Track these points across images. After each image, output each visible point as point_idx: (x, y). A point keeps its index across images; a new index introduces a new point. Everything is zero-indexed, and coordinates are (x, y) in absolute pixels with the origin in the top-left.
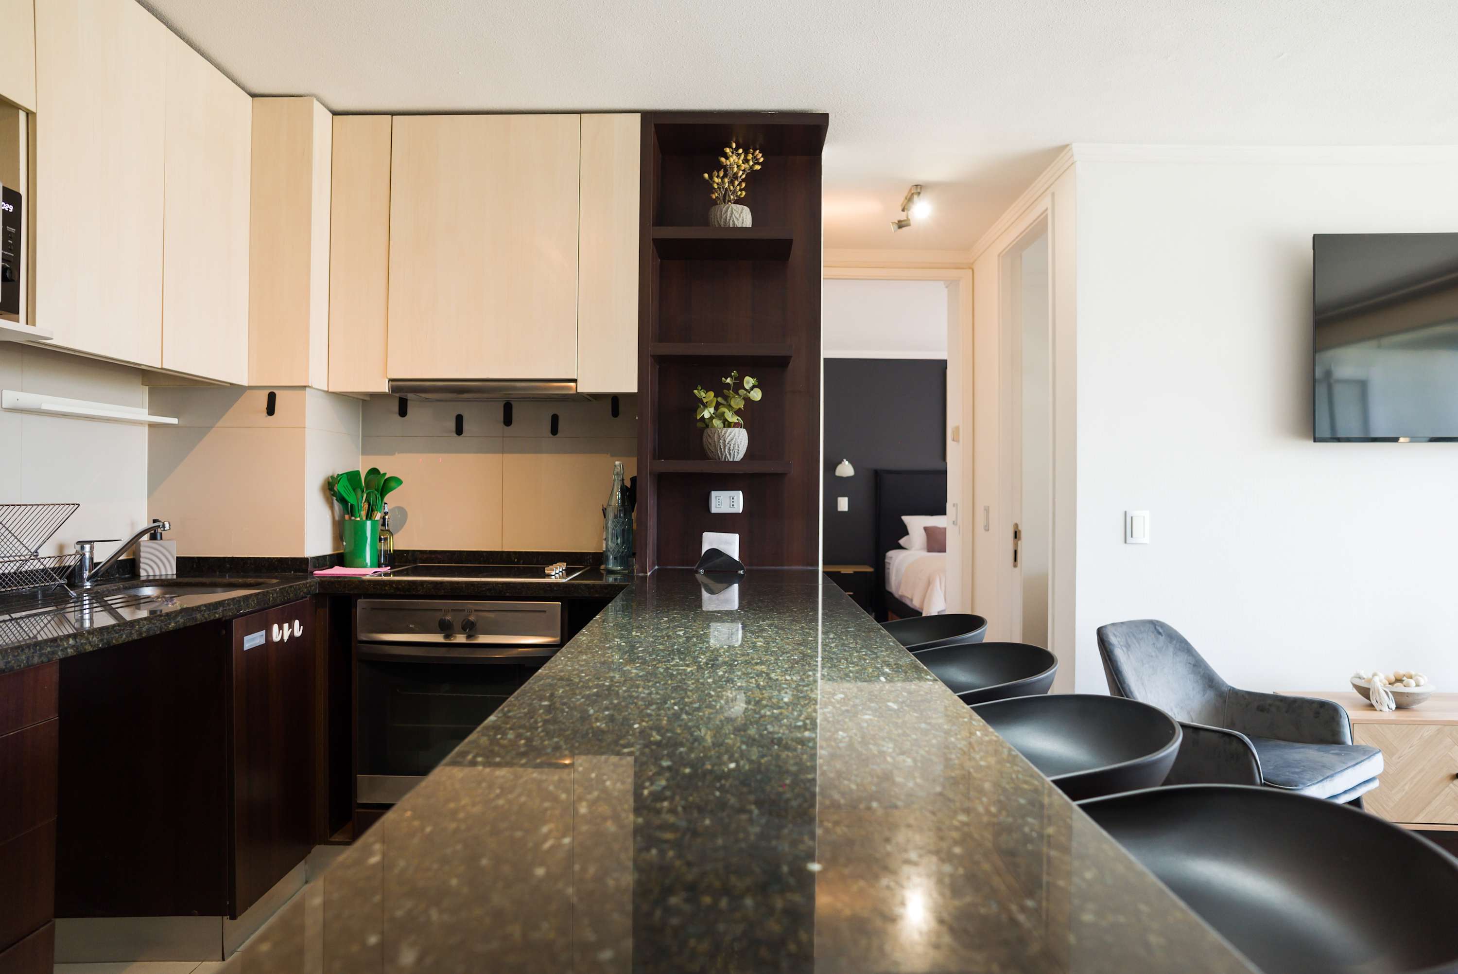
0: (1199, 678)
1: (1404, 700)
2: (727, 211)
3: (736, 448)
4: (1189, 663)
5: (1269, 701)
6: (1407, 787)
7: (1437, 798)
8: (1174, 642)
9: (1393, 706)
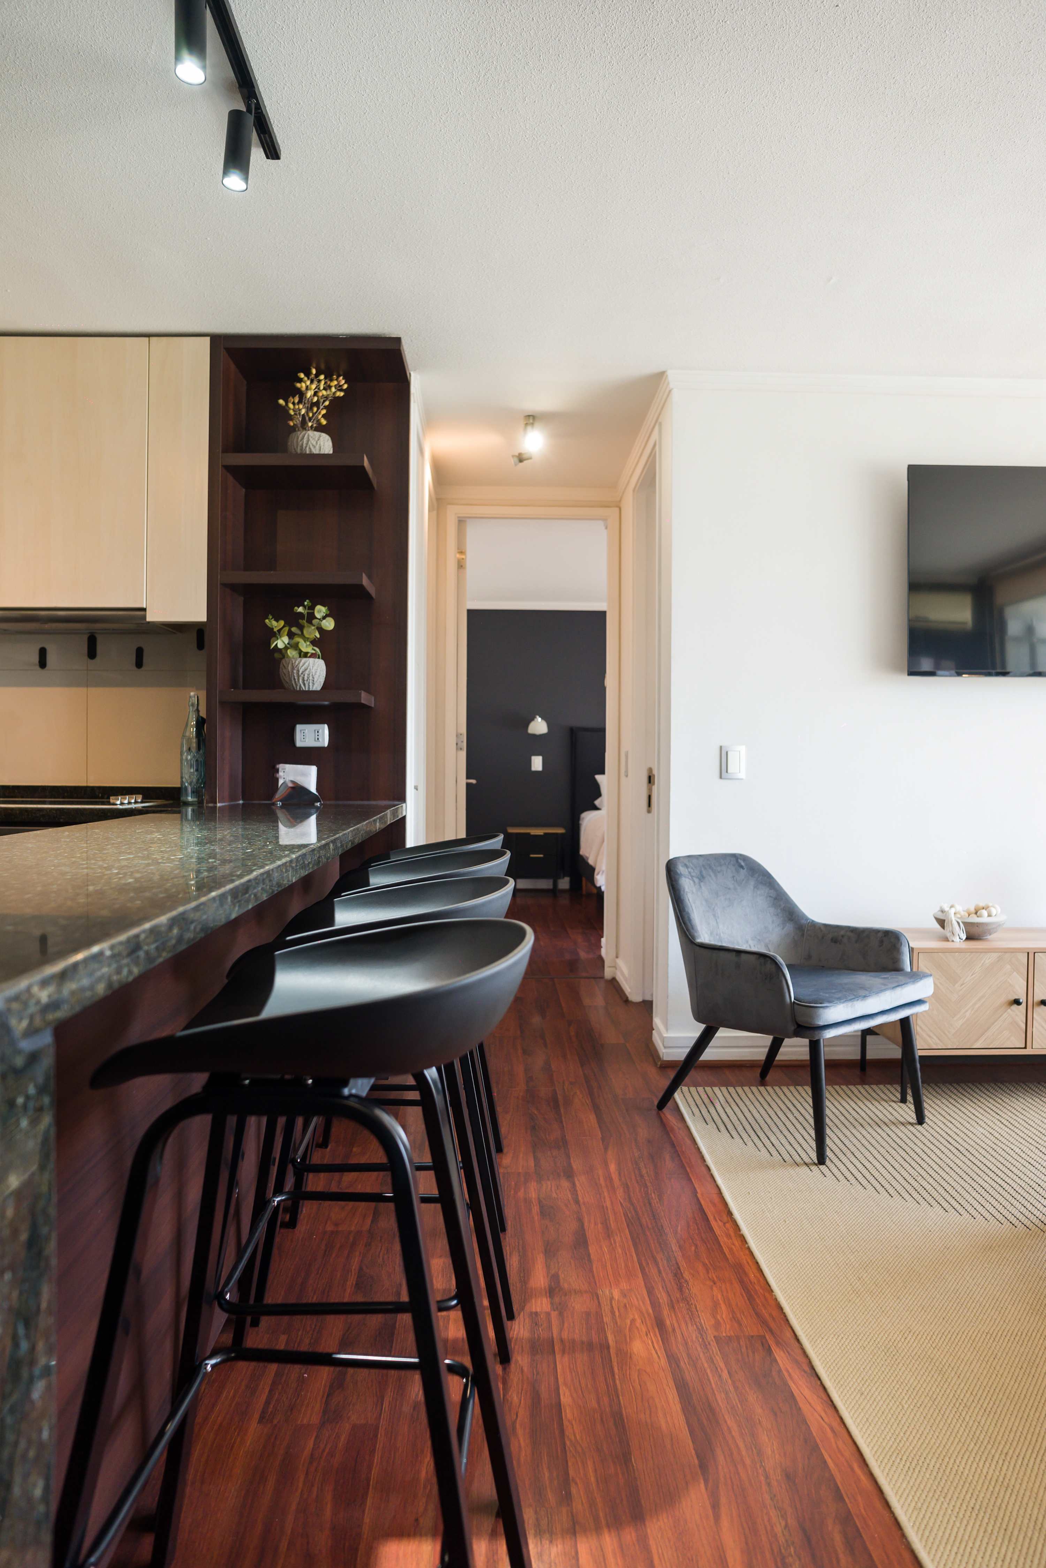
0: (779, 911)
1: (975, 931)
2: (303, 438)
3: (311, 678)
4: (770, 896)
5: (842, 933)
6: (968, 1014)
7: (996, 1023)
8: (756, 875)
9: (964, 937)
